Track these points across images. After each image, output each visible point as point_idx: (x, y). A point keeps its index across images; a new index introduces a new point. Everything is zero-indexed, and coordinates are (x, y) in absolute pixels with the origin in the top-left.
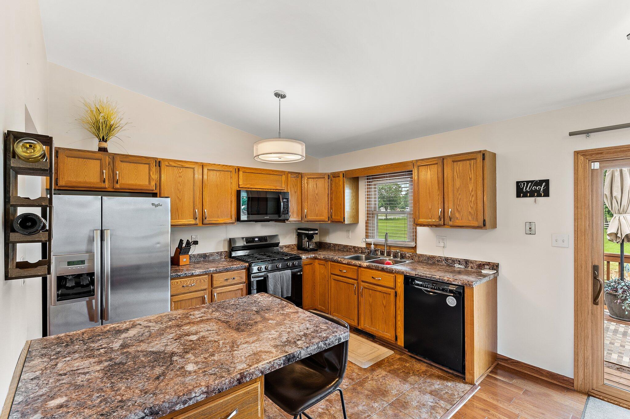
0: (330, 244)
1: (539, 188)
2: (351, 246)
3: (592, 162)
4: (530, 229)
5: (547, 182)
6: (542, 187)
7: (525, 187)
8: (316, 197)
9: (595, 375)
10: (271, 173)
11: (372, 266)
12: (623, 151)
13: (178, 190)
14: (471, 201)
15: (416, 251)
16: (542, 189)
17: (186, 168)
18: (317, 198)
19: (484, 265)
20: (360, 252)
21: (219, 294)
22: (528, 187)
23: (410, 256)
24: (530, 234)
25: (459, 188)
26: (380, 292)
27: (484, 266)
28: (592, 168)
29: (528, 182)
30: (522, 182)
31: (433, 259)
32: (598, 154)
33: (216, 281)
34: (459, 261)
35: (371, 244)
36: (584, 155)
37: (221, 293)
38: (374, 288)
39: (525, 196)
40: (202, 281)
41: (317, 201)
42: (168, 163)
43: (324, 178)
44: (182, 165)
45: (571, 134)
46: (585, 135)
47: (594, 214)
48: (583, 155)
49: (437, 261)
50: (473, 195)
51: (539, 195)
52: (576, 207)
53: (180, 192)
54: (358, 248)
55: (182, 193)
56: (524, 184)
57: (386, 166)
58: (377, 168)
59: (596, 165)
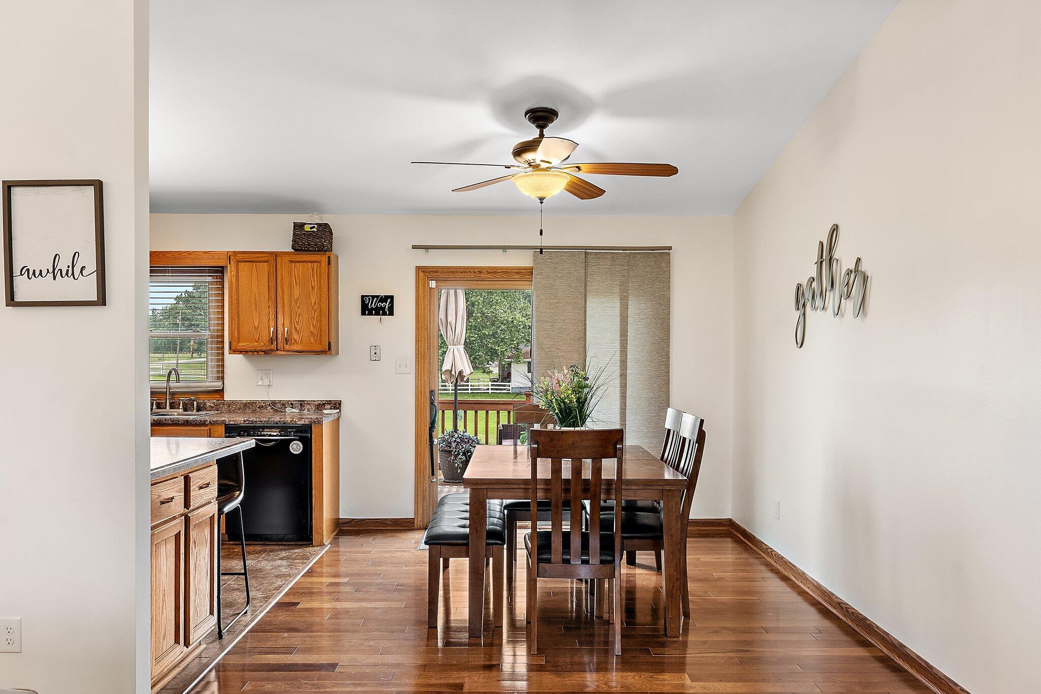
1: (384, 304)
3: (430, 280)
4: (375, 354)
5: (392, 297)
6: (387, 304)
7: (370, 303)
9: (431, 507)
12: (453, 272)
14: (314, 318)
15: (223, 397)
16: (387, 306)
19: (324, 404)
22: (374, 303)
23: (212, 405)
24: (375, 360)
25: (298, 299)
27: (325, 406)
28: (430, 287)
29: (373, 297)
30: (367, 296)
31: (253, 406)
32: (435, 272)
34: (292, 404)
39: (370, 314)
45: (414, 247)
46: (423, 250)
47: (432, 336)
48: (423, 272)
49: (259, 407)
50: (316, 310)
51: (384, 314)
52: (417, 328)
56: (369, 299)
57: (179, 254)
58: (160, 255)
59: (433, 284)
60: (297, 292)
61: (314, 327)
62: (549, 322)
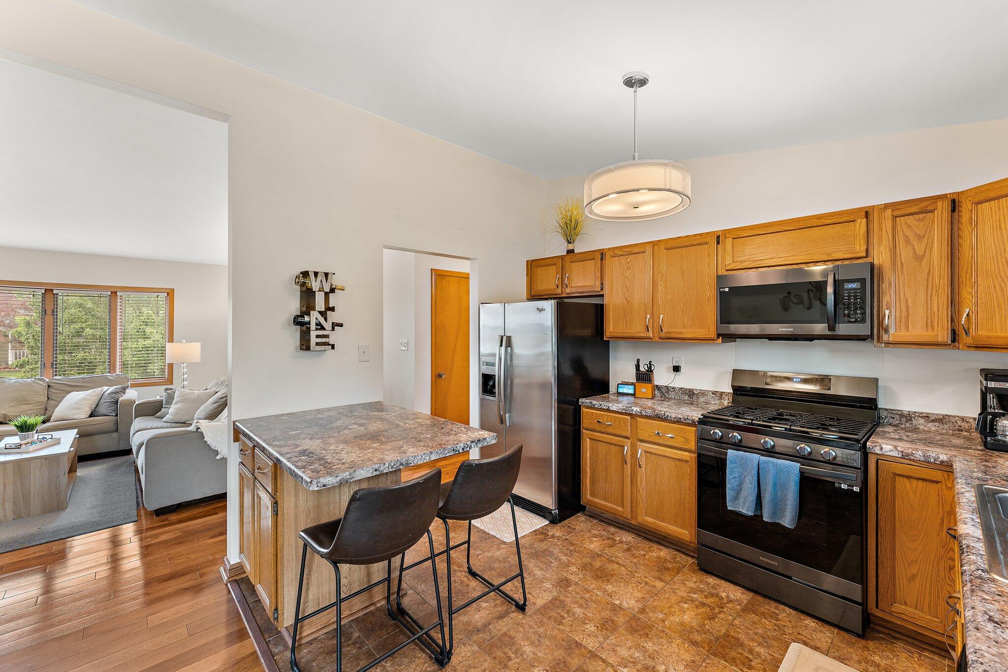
10: (815, 222)
13: (626, 287)
17: (635, 254)
21: (648, 455)
33: (642, 430)
37: (650, 453)
40: (622, 422)
42: (614, 253)
44: (629, 252)
53: (628, 290)
55: (630, 291)
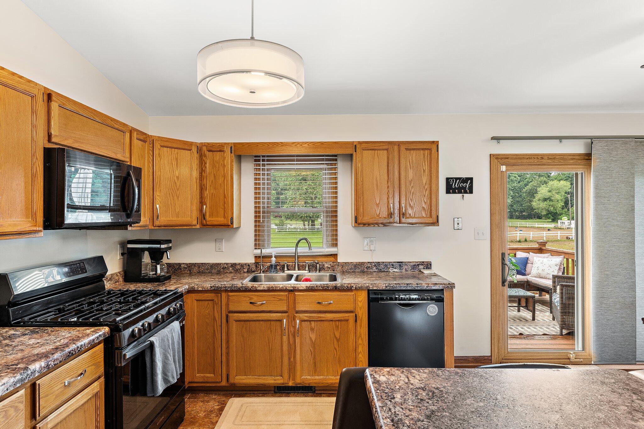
0: (180, 264)
1: (465, 185)
2: (227, 264)
3: (501, 165)
4: (458, 224)
5: (471, 179)
6: (468, 185)
7: (454, 184)
8: (176, 183)
10: (109, 122)
11: (316, 287)
12: (520, 159)
14: (425, 196)
15: (337, 259)
16: (468, 186)
18: (178, 184)
19: (418, 265)
20: (246, 270)
22: (457, 183)
23: (329, 266)
24: (458, 229)
25: (412, 180)
26: (332, 320)
27: (419, 266)
28: (501, 170)
29: (457, 179)
30: (452, 178)
31: (361, 267)
32: (506, 158)
33: (45, 396)
34: (393, 265)
35: (271, 257)
36: (497, 158)
37: (57, 425)
38: (321, 317)
39: (454, 192)
40: (12, 411)
41: (178, 190)
43: (190, 150)
45: (493, 138)
46: (496, 141)
47: (502, 209)
48: (495, 158)
49: (366, 268)
50: (426, 189)
51: (466, 192)
52: (492, 204)
54: (242, 265)
56: (453, 181)
57: (313, 144)
58: (298, 146)
59: (504, 168)
60: (411, 174)
61: (425, 203)
62: (607, 197)
